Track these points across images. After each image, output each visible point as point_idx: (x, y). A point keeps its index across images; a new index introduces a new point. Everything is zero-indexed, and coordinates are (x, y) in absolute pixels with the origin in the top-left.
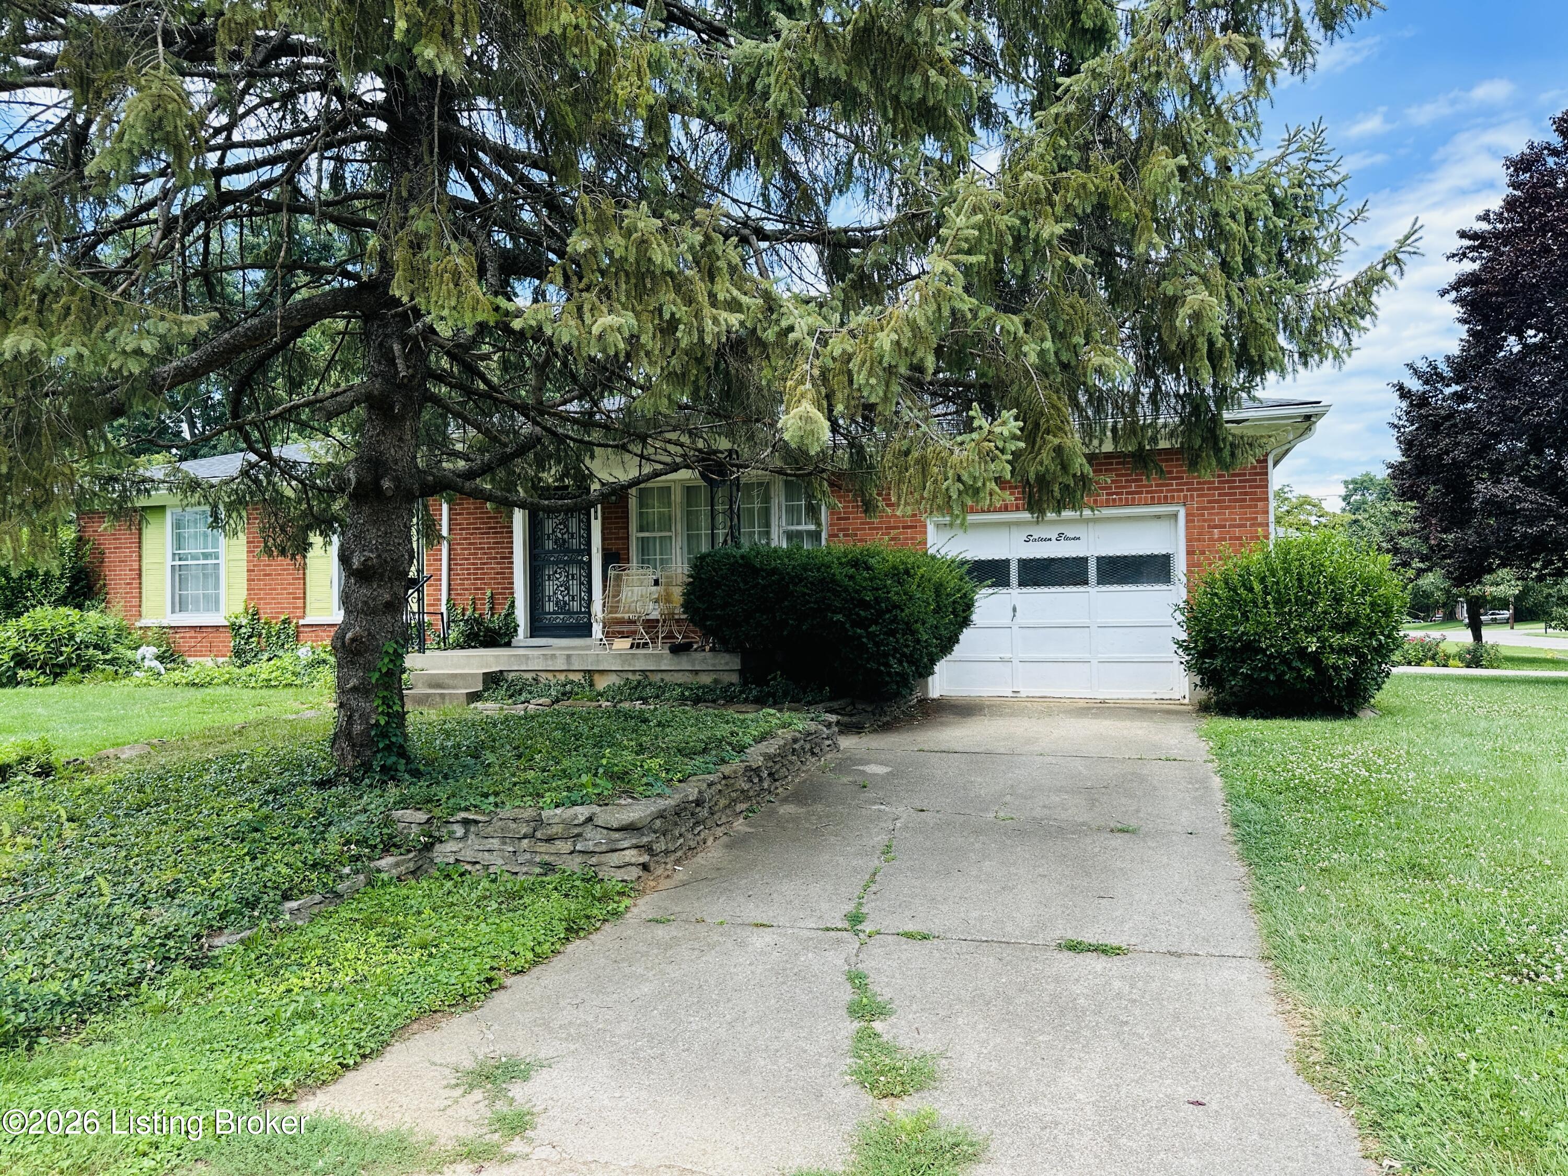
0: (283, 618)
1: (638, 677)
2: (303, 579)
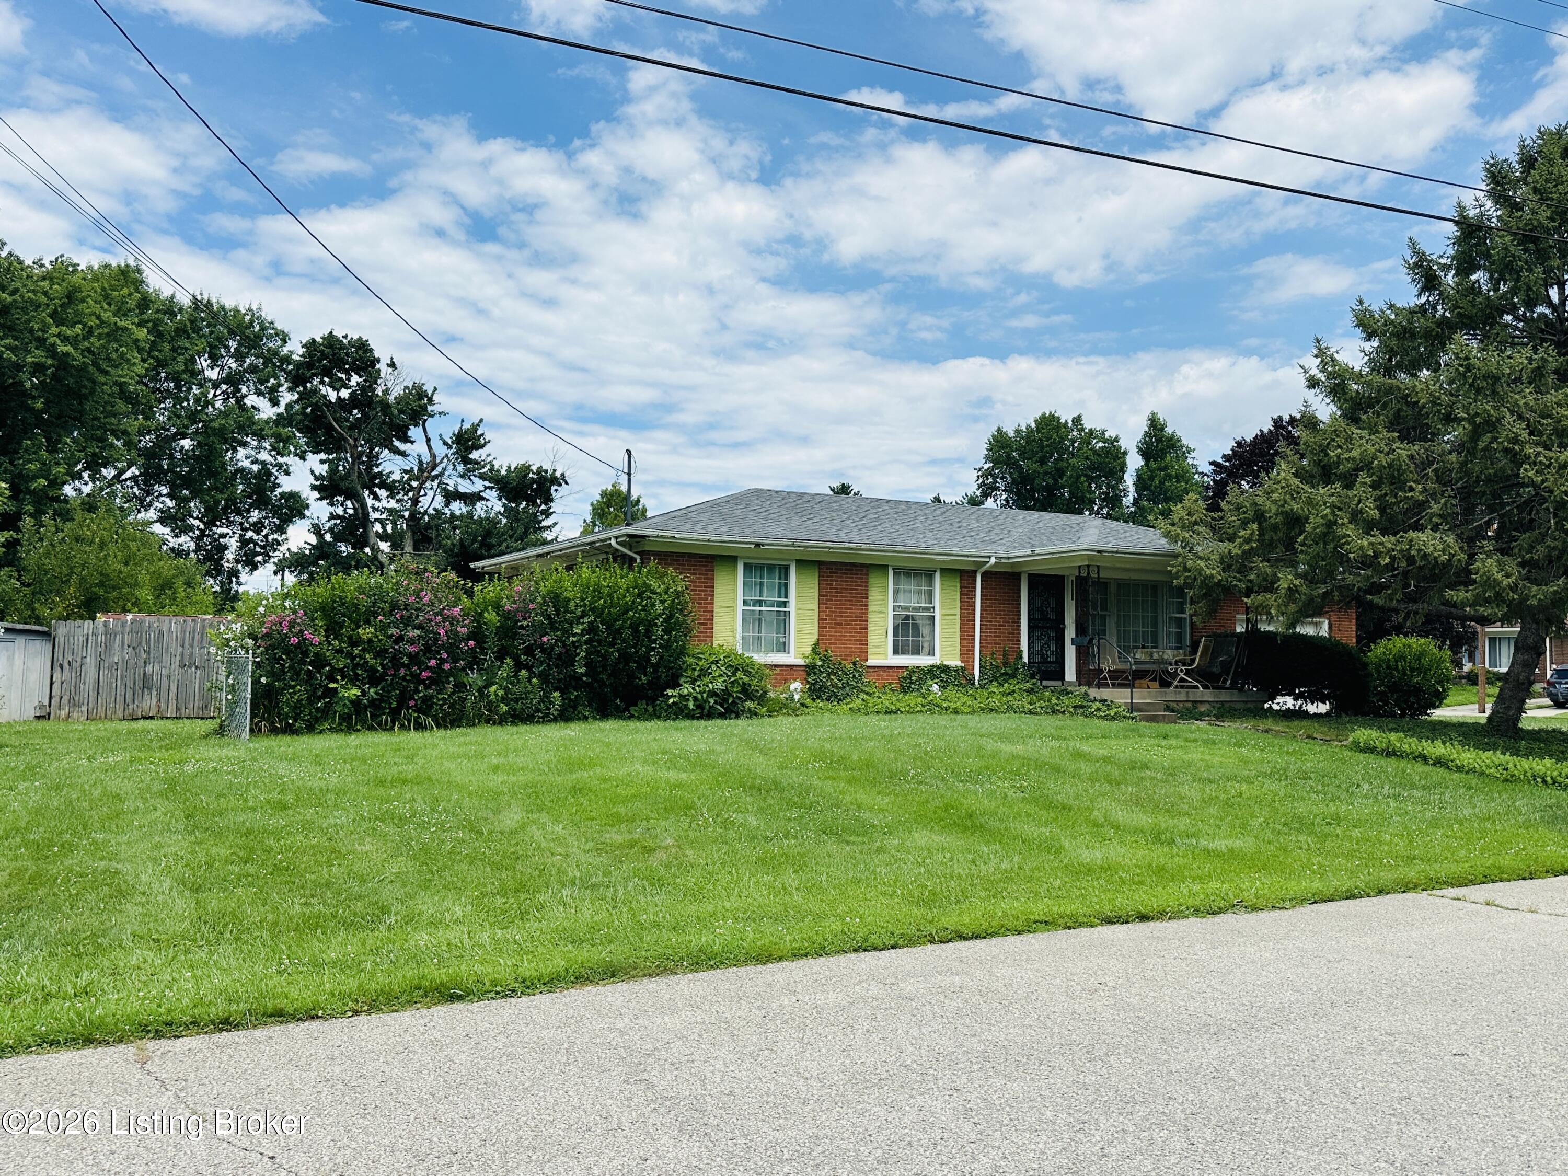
0: (854, 660)
2: (867, 629)
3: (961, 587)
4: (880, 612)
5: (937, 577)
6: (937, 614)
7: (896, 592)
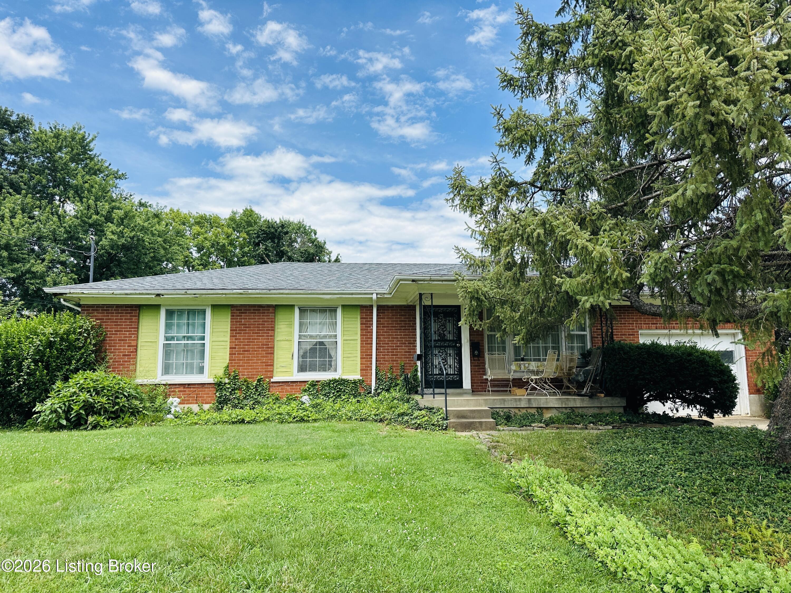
0: (259, 378)
1: (568, 411)
2: (273, 353)
3: (361, 318)
4: (287, 340)
5: (339, 311)
6: (339, 340)
7: (301, 325)
